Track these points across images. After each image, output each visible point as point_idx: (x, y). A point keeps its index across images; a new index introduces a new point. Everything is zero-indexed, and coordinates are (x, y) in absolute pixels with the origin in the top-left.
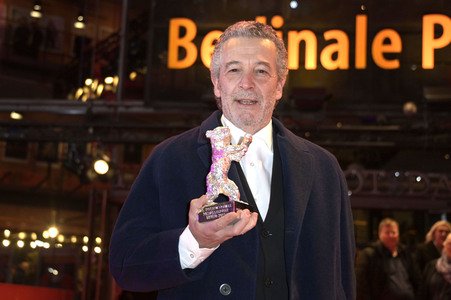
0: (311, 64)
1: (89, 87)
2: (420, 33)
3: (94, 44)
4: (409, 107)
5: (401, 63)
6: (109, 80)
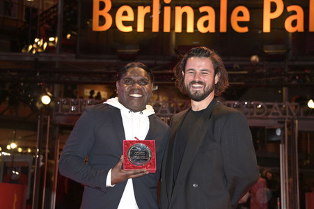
0: (190, 29)
1: (37, 43)
2: (262, 8)
3: (40, 12)
4: (254, 58)
5: (249, 29)
6: (51, 39)
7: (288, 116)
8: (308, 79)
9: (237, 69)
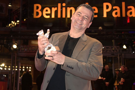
1: (12, 23)
2: (103, 7)
3: (14, 11)
4: (100, 28)
5: (98, 16)
6: (18, 21)
7: (115, 52)
8: (123, 36)
9: (93, 33)
